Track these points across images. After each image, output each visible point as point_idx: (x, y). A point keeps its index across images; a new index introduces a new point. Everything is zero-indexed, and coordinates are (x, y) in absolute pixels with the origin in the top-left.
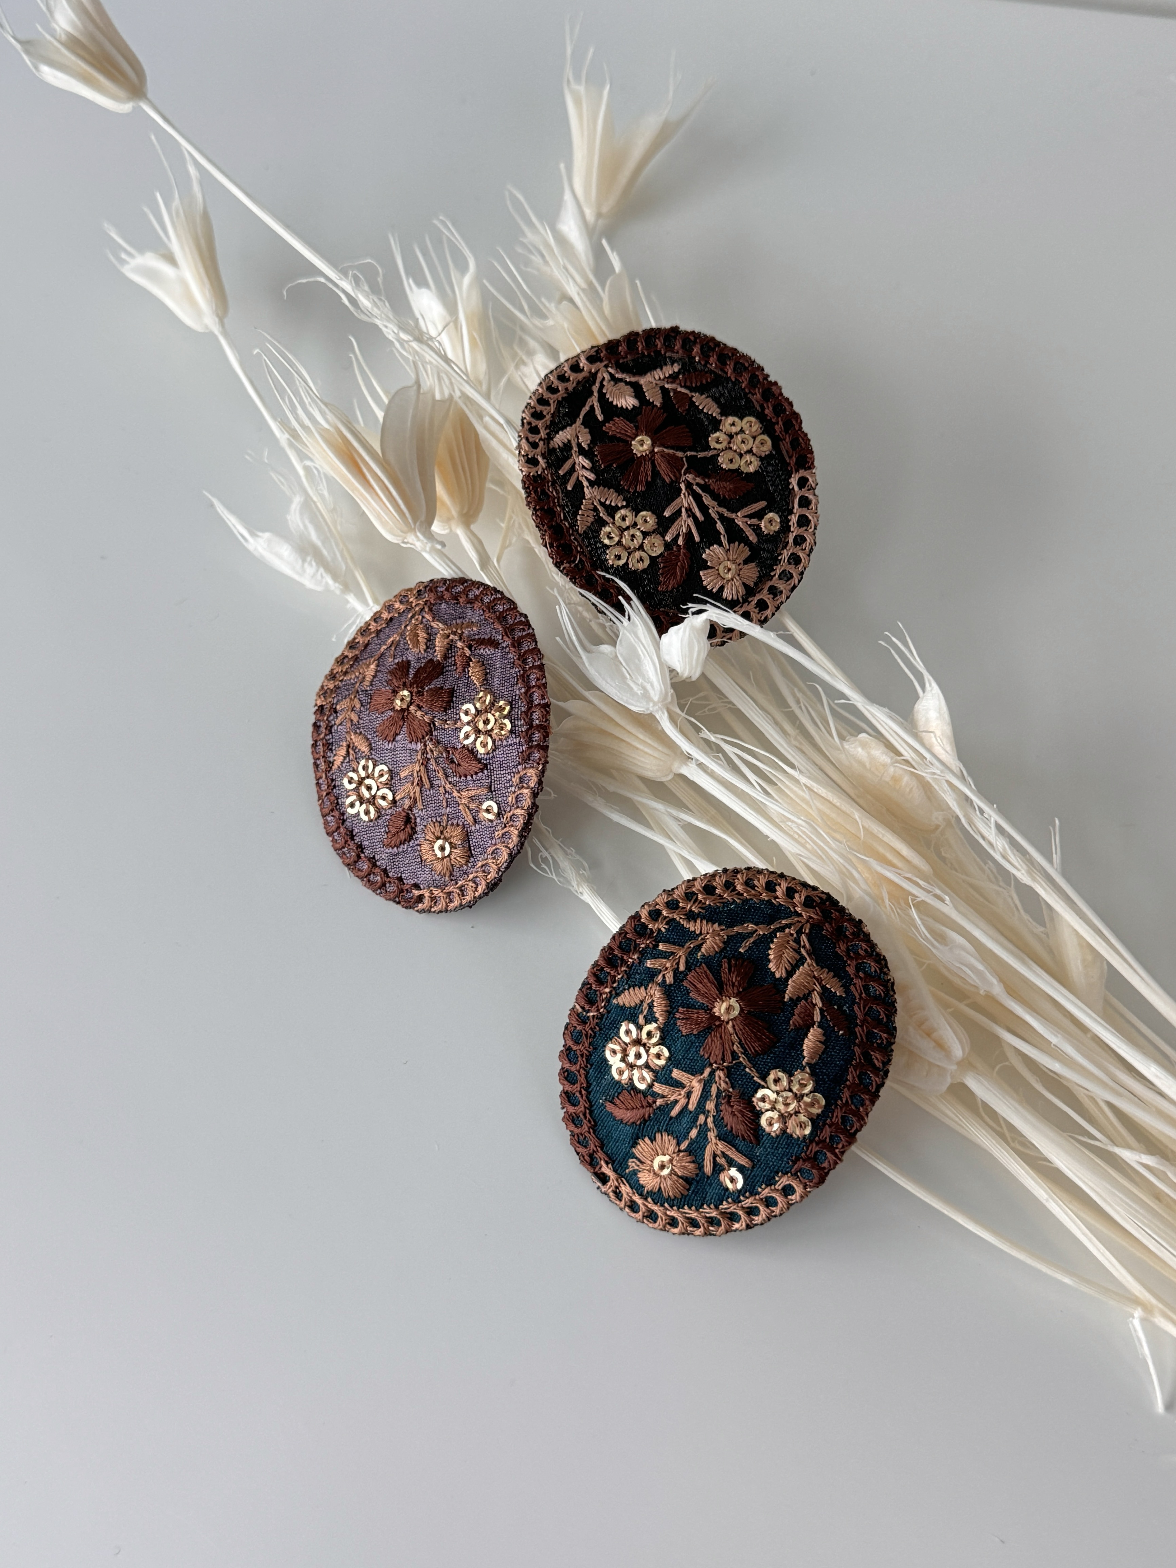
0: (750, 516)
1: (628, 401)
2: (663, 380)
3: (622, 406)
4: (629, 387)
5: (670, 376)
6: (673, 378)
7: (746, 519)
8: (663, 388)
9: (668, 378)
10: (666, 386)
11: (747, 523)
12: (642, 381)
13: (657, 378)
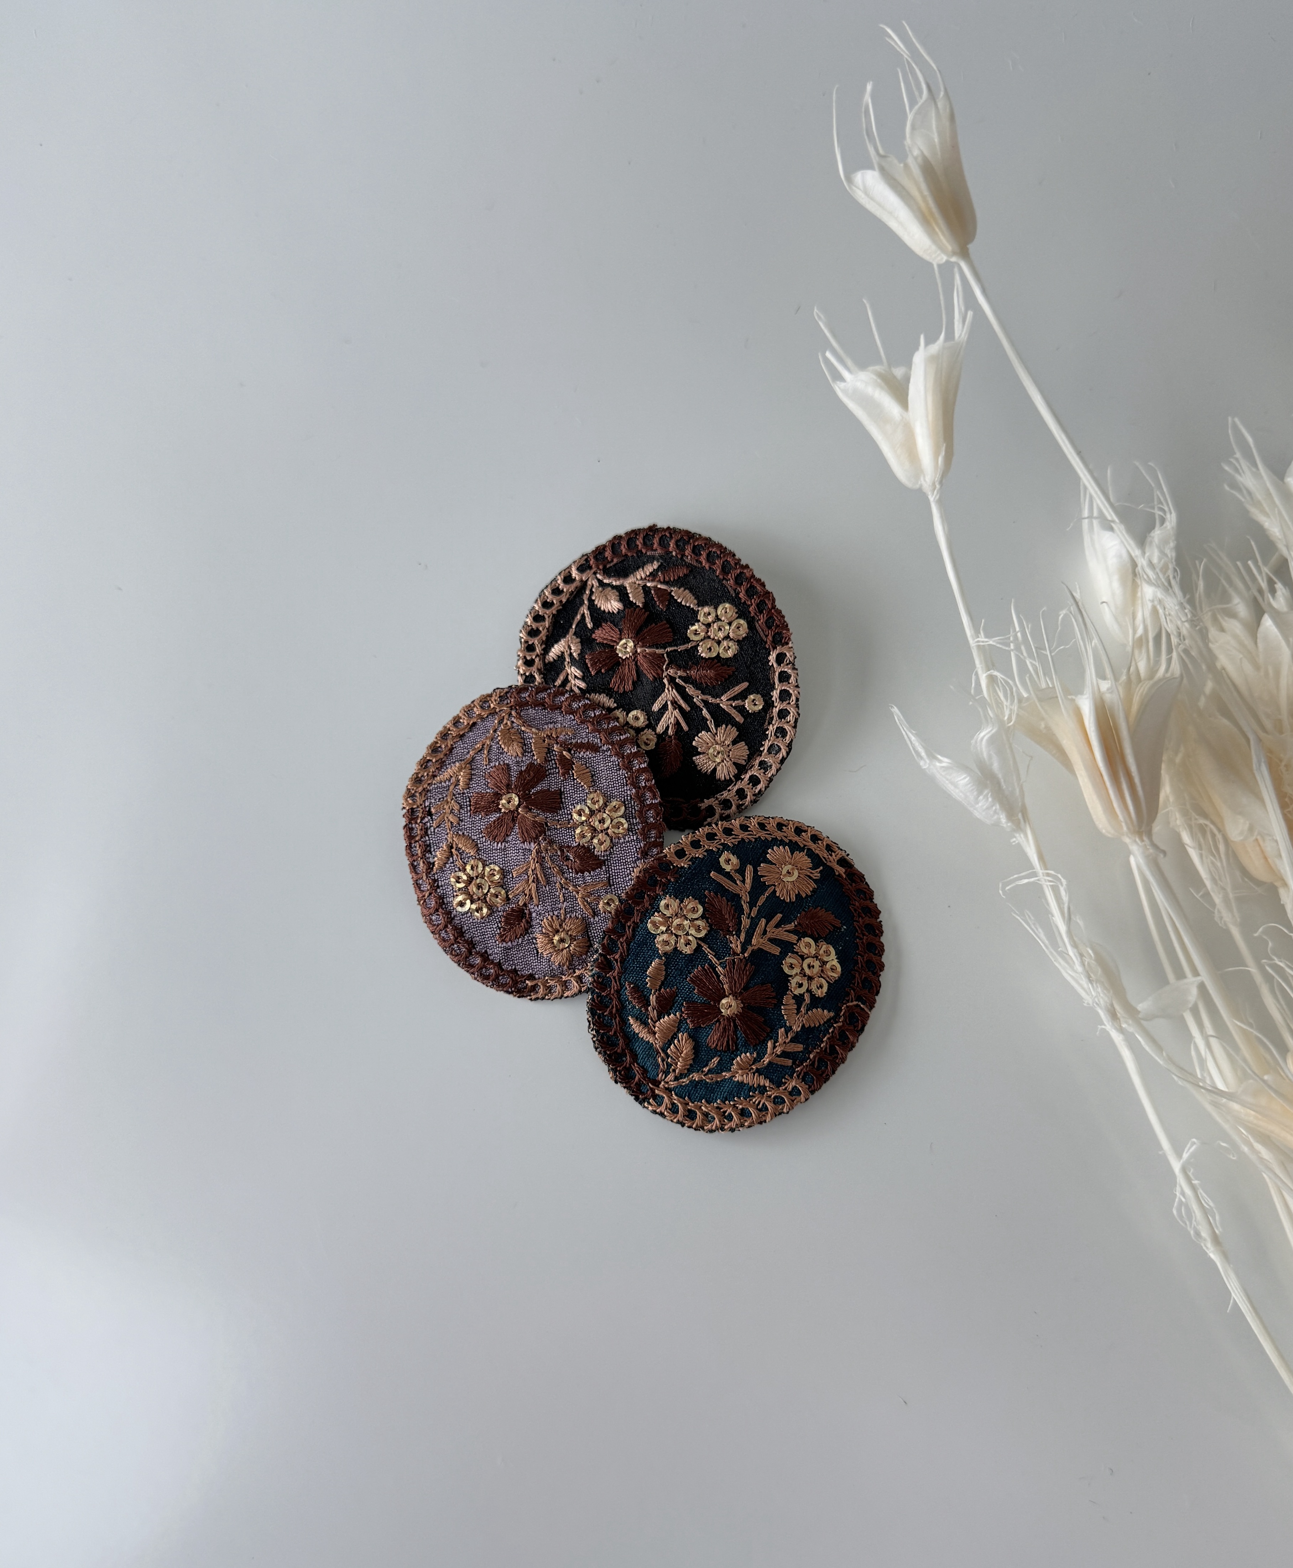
0: (734, 699)
1: (613, 605)
2: (645, 579)
3: (609, 611)
4: (615, 591)
5: (651, 574)
6: (653, 575)
7: (730, 702)
8: (644, 587)
9: (649, 576)
10: (649, 584)
11: (731, 705)
12: (627, 583)
13: (639, 577)
